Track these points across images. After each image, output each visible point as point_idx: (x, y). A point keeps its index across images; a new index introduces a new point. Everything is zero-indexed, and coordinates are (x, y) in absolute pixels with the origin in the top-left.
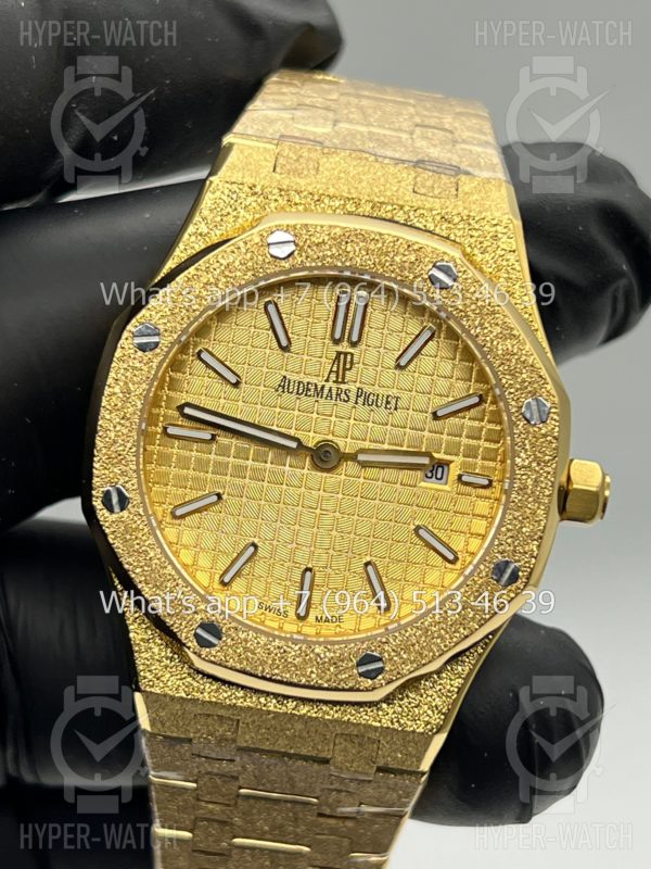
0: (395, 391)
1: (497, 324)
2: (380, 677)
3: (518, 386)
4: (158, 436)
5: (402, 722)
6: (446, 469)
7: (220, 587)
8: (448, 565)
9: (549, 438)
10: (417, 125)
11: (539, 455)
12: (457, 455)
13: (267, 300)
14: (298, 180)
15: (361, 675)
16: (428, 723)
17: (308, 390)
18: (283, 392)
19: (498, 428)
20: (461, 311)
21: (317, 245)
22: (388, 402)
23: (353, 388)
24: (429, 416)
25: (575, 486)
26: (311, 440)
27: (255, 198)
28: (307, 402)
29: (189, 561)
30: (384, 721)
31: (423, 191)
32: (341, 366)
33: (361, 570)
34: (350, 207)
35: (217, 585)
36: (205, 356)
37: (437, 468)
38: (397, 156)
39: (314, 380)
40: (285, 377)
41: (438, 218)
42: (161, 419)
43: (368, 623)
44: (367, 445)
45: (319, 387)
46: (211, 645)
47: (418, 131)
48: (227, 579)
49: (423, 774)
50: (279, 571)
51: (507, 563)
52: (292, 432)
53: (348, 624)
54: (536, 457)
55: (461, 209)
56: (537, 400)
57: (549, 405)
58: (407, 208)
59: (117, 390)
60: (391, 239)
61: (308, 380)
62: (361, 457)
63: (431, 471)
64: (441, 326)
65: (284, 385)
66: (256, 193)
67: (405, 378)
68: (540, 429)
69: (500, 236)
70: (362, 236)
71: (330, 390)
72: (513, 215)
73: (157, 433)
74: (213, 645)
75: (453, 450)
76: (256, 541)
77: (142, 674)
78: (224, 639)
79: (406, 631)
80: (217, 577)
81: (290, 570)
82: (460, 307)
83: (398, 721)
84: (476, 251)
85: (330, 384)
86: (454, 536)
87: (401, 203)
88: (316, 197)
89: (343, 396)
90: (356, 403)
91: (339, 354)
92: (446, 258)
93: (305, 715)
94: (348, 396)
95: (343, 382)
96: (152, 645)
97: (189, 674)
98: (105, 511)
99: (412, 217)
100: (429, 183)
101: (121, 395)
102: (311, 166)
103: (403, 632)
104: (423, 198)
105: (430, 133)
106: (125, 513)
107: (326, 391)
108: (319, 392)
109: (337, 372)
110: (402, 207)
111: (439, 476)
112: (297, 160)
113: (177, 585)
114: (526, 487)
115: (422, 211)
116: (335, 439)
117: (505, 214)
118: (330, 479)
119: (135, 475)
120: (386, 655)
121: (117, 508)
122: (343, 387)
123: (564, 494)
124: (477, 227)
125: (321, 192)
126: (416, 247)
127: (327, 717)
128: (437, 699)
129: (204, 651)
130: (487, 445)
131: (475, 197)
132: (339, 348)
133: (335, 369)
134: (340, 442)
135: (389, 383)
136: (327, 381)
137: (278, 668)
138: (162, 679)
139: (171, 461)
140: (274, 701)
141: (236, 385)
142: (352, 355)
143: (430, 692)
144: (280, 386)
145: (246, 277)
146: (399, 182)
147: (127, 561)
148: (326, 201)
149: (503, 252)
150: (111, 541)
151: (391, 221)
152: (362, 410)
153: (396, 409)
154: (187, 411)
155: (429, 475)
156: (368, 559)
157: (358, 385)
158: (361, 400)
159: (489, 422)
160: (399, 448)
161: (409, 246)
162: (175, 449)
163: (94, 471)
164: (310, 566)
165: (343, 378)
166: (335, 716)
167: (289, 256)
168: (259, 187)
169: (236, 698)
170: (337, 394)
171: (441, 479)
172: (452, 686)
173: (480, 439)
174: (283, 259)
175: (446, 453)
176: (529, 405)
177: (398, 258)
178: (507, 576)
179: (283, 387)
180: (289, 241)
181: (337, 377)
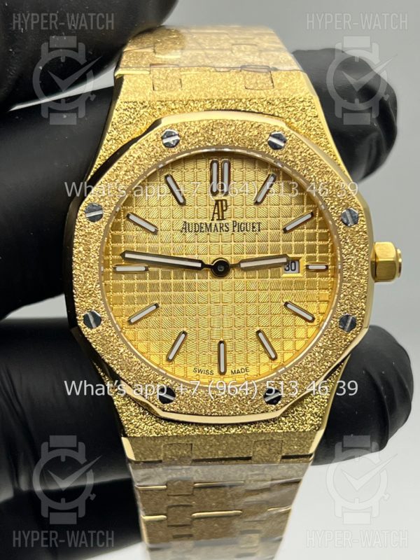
0: (257, 219)
1: (316, 166)
2: (280, 402)
3: (336, 203)
4: (111, 274)
5: (296, 427)
6: (297, 263)
7: (167, 363)
8: (309, 324)
9: (361, 233)
10: (233, 45)
11: (357, 245)
12: (303, 253)
13: (165, 174)
14: (171, 93)
15: (268, 403)
16: (312, 425)
17: (202, 228)
18: (186, 232)
19: (326, 231)
20: (292, 162)
21: (193, 134)
22: (254, 227)
23: (230, 221)
24: (282, 232)
25: (380, 260)
26: (209, 259)
27: (145, 110)
28: (202, 236)
29: (144, 350)
30: (284, 428)
31: (252, 87)
32: (220, 209)
33: (255, 337)
34: (208, 106)
35: (164, 362)
36: (132, 217)
37: (291, 264)
38: (228, 65)
39: (205, 221)
40: (185, 222)
41: (265, 103)
42: (111, 262)
43: (264, 370)
44: (245, 256)
45: (208, 225)
46: (169, 401)
47: (235, 48)
48: (171, 358)
49: (311, 455)
50: (203, 347)
51: (348, 316)
52: (196, 257)
53: (253, 372)
54: (355, 247)
55: (279, 95)
56: (349, 210)
57: (357, 212)
58: (244, 100)
59: (81, 249)
60: (240, 123)
61: (200, 222)
62: (243, 265)
63: (288, 266)
64: (279, 173)
65: (186, 227)
66: (146, 107)
67: (261, 210)
68: (354, 228)
69: (306, 108)
70: (221, 124)
71: (216, 226)
72: (312, 93)
73: (110, 272)
74: (171, 401)
75: (300, 250)
76: (185, 329)
77: (126, 426)
78: (177, 396)
79: (291, 371)
80: (164, 357)
81: (210, 344)
82: (292, 159)
83: (293, 427)
84: (293, 120)
85: (215, 221)
86: (310, 304)
87: (240, 97)
88: (185, 103)
89: (224, 228)
90: (234, 231)
91: (217, 201)
92: (277, 129)
93: (234, 433)
94: (228, 228)
95: (223, 219)
96: (130, 407)
97: (156, 421)
98: (87, 328)
99: (249, 106)
100: (254, 81)
101: (84, 252)
102: (176, 82)
103: (290, 372)
104: (253, 91)
105: (243, 47)
106: (100, 328)
107: (213, 227)
108: (209, 228)
109: (218, 213)
110: (241, 100)
111: (293, 268)
112: (166, 79)
113: (142, 367)
114: (352, 267)
115: (254, 101)
116: (224, 256)
117: (307, 93)
118: (225, 282)
119: (102, 302)
121: (94, 325)
122: (223, 222)
123: (375, 265)
124: (290, 104)
125: (187, 98)
126: (256, 125)
127: (248, 432)
128: (316, 409)
129: (166, 406)
130: (321, 243)
131: (286, 85)
132: (217, 198)
133: (216, 211)
134: (227, 258)
135: (252, 215)
136: (213, 220)
137: (214, 408)
138: (140, 427)
139: (122, 288)
140: (213, 428)
141: (155, 233)
142: (226, 201)
143: (310, 405)
144: (183, 228)
145: (151, 163)
146: (235, 83)
147: (107, 358)
148: (192, 104)
149: (310, 118)
150: (94, 347)
151: (236, 110)
152: (238, 235)
153: (259, 230)
154: (127, 256)
155: (287, 269)
156: (258, 329)
157: (233, 219)
158: (236, 229)
159: (319, 228)
160: (266, 255)
161: (252, 125)
162: (124, 281)
163: (76, 304)
164: (222, 340)
165: (223, 217)
166: (254, 430)
167: (176, 144)
168: (147, 102)
169: (189, 431)
170: (221, 228)
171: (295, 270)
172: (323, 399)
173: (315, 240)
174: (173, 147)
175: (295, 253)
176: (344, 215)
177: (246, 135)
178: (348, 325)
179: (185, 229)
180: (175, 135)
181: (219, 217)
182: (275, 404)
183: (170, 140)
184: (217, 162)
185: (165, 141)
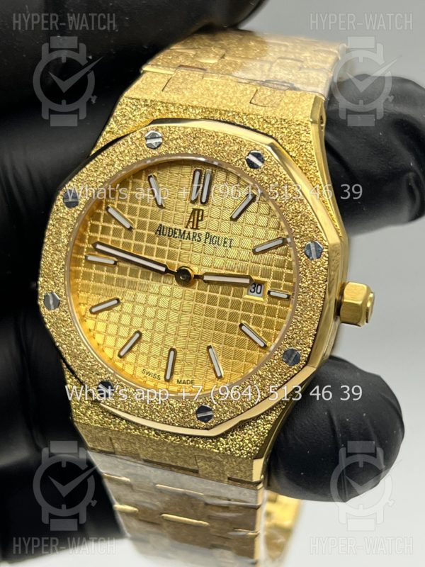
0: (230, 235)
2: (210, 421)
3: (302, 234)
4: (83, 261)
5: (232, 450)
6: (263, 287)
7: (119, 358)
8: (260, 350)
10: (280, 58)
11: (315, 280)
12: (269, 277)
13: (149, 175)
15: (199, 419)
16: (248, 452)
17: (175, 233)
18: (160, 234)
20: (266, 183)
21: (176, 139)
22: (225, 242)
23: (204, 232)
24: (251, 252)
26: (176, 265)
27: (146, 108)
28: (174, 241)
29: (100, 342)
30: (221, 449)
31: (257, 102)
32: (196, 218)
33: (205, 351)
35: (117, 357)
36: (111, 210)
37: (257, 286)
39: (178, 227)
40: (161, 225)
41: (261, 120)
42: (85, 250)
43: (209, 386)
44: (211, 270)
45: (182, 232)
47: (279, 61)
48: (122, 354)
50: (156, 350)
51: (293, 350)
52: (165, 261)
54: (313, 281)
55: (277, 114)
56: (314, 243)
57: (322, 246)
59: (53, 232)
60: (222, 136)
61: (175, 227)
62: (206, 278)
63: (254, 288)
66: (147, 105)
67: (236, 227)
68: (316, 262)
69: (302, 132)
71: (189, 234)
73: (82, 259)
75: (266, 274)
76: (141, 330)
80: (117, 352)
81: (162, 349)
82: (266, 181)
83: (230, 450)
85: (189, 229)
87: (239, 111)
89: (197, 238)
90: (205, 242)
91: (194, 210)
92: (257, 148)
94: (200, 238)
95: (197, 228)
98: (45, 308)
99: (245, 120)
101: (55, 235)
104: (255, 107)
105: (286, 62)
106: (57, 310)
107: (186, 235)
108: (182, 235)
109: (193, 222)
110: (238, 113)
111: (259, 291)
114: (306, 301)
115: (251, 116)
116: (189, 266)
117: (306, 118)
118: (189, 291)
120: (214, 407)
121: (52, 307)
122: (197, 231)
123: (339, 305)
124: (287, 126)
125: (188, 104)
126: (238, 141)
128: (255, 437)
130: (289, 271)
132: (196, 206)
133: (192, 220)
134: (195, 268)
135: (227, 230)
139: (91, 277)
141: (131, 230)
142: (203, 211)
143: (250, 432)
144: (158, 230)
145: (132, 161)
147: (58, 341)
148: (191, 110)
149: (303, 143)
152: (210, 248)
153: (230, 247)
154: (99, 247)
155: (253, 290)
156: (210, 344)
157: (207, 231)
158: (208, 241)
159: (290, 256)
160: (232, 273)
161: (234, 140)
162: (94, 271)
163: (39, 283)
164: (174, 347)
165: (197, 226)
166: (191, 444)
167: (158, 147)
168: (149, 101)
169: (131, 430)
170: (194, 237)
171: (260, 293)
172: (264, 429)
173: (284, 267)
174: (155, 149)
175: (261, 276)
176: (309, 247)
177: (226, 149)
178: (292, 359)
179: (160, 231)
180: (159, 138)
181: (193, 225)
182: (205, 422)
183: (153, 142)
184: (200, 171)
185: (149, 142)
